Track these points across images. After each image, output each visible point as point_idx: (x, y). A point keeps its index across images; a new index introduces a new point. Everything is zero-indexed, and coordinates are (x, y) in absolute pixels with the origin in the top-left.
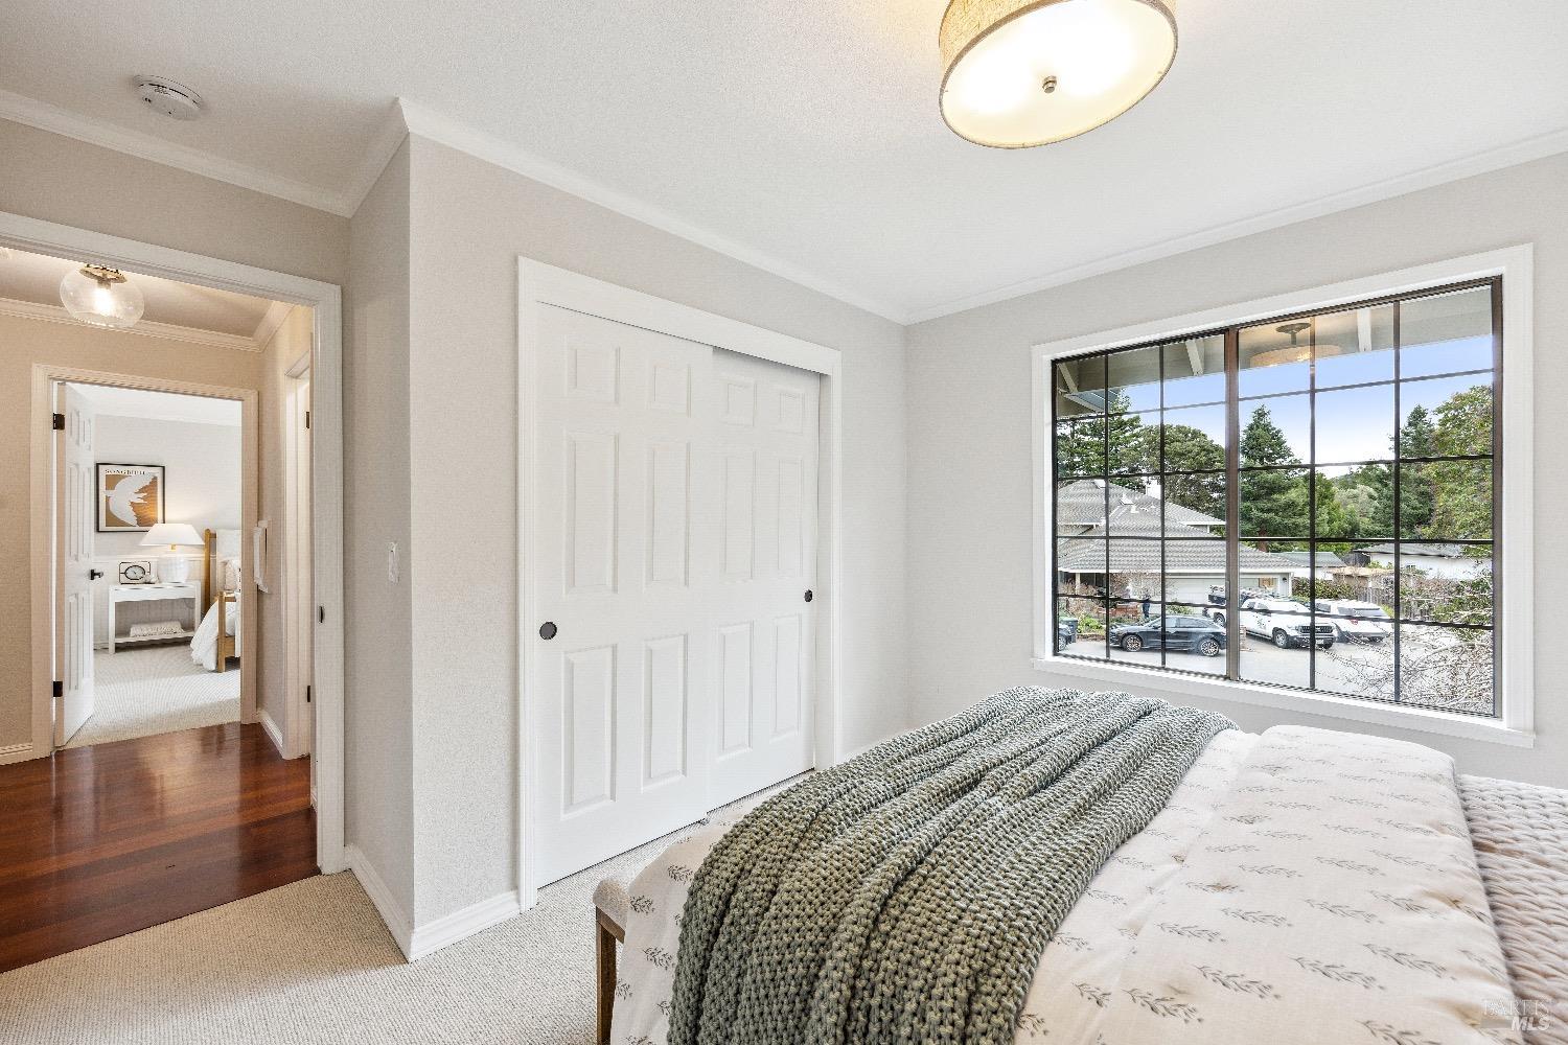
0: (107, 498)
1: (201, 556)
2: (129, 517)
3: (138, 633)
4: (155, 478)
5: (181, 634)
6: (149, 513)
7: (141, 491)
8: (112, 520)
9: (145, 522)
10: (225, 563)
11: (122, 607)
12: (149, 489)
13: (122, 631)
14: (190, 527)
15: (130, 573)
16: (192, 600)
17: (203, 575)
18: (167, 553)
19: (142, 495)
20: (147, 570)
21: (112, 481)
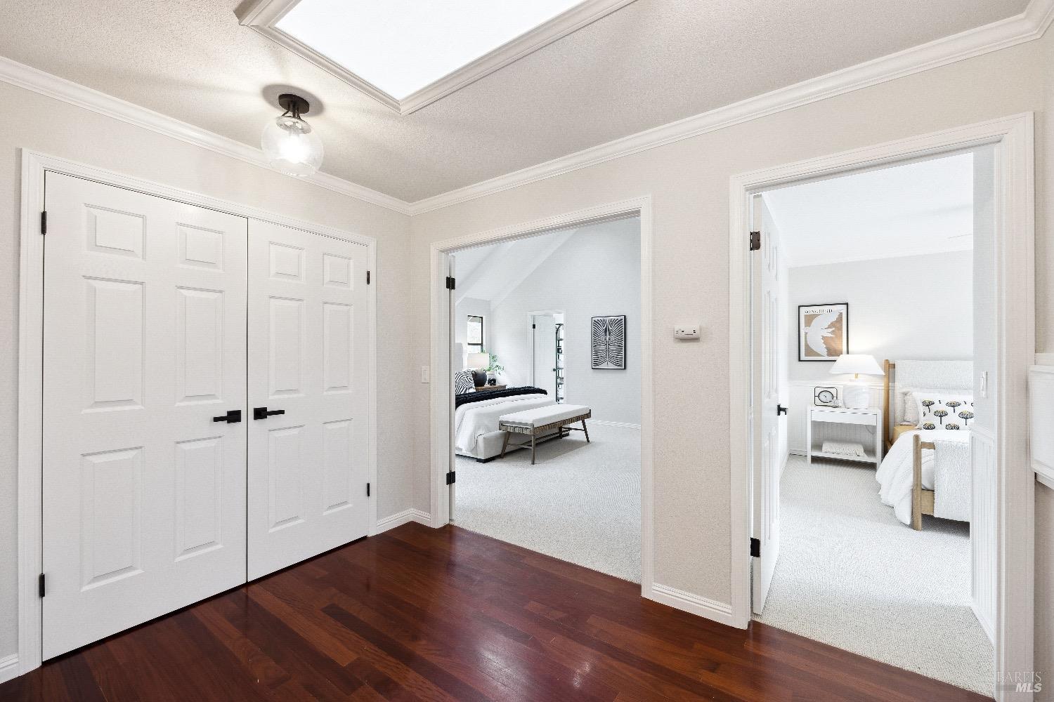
0: (806, 334)
1: (881, 385)
2: (821, 348)
3: (829, 451)
4: (841, 313)
5: (865, 458)
6: (835, 345)
7: (829, 327)
8: (810, 351)
9: (834, 352)
10: (905, 394)
11: (816, 425)
12: (836, 325)
13: (817, 446)
14: (871, 357)
15: (822, 397)
16: (874, 427)
17: (882, 403)
18: (851, 381)
19: (830, 330)
20: (835, 395)
21: (810, 319)
